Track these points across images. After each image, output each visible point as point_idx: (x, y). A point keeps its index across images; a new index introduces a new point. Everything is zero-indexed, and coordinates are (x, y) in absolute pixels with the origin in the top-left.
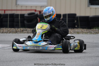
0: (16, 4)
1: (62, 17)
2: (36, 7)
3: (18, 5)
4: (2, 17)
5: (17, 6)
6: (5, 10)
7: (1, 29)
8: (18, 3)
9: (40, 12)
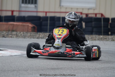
0: (60, 6)
1: (110, 22)
2: (83, 9)
3: (63, 6)
4: (41, 20)
5: (61, 8)
6: (46, 12)
7: (38, 34)
8: (63, 4)
9: (87, 15)
